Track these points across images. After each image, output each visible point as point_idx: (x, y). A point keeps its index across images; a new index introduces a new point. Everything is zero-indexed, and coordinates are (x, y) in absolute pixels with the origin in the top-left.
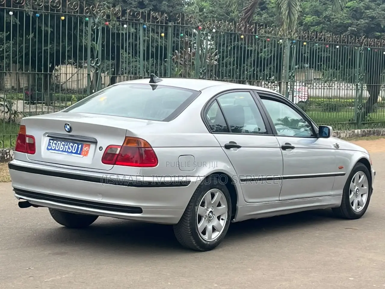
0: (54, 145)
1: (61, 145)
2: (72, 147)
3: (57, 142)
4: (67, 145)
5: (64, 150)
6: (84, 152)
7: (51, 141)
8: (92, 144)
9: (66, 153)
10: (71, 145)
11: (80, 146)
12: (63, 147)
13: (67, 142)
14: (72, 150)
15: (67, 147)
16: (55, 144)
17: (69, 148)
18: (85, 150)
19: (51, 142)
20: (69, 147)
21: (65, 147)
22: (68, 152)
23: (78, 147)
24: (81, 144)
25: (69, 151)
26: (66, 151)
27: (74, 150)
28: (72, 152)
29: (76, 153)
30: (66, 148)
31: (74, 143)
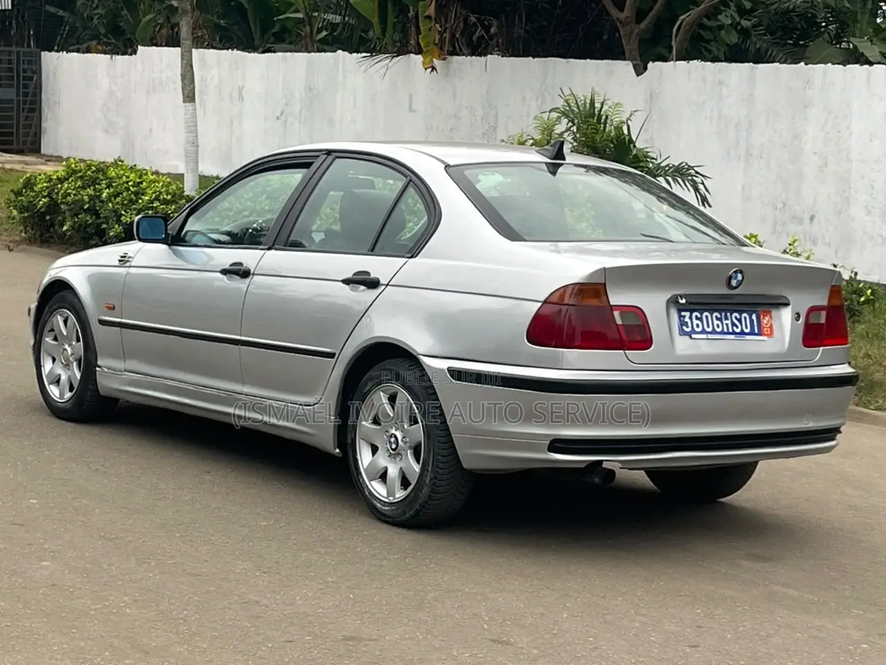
0: (695, 322)
1: (712, 320)
2: (740, 320)
3: (701, 314)
4: (726, 318)
5: (725, 330)
6: (765, 329)
7: (683, 314)
8: (773, 308)
9: (732, 337)
10: (736, 317)
11: (754, 317)
12: (719, 323)
13: (726, 311)
14: (742, 327)
15: (729, 322)
16: (697, 318)
17: (733, 324)
18: (766, 324)
19: (684, 317)
20: (732, 321)
21: (725, 322)
22: (734, 333)
23: (752, 321)
24: (754, 312)
25: (738, 330)
26: (731, 330)
27: (746, 327)
28: (742, 333)
29: (752, 333)
30: (727, 324)
31: (741, 312)
